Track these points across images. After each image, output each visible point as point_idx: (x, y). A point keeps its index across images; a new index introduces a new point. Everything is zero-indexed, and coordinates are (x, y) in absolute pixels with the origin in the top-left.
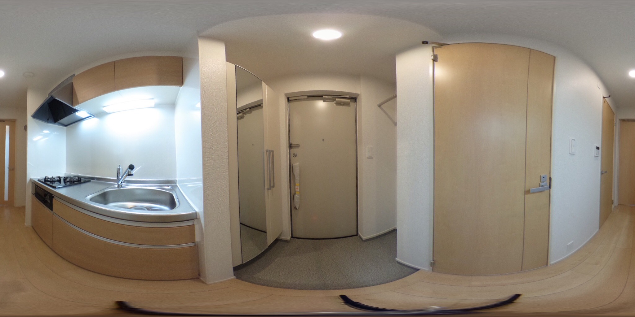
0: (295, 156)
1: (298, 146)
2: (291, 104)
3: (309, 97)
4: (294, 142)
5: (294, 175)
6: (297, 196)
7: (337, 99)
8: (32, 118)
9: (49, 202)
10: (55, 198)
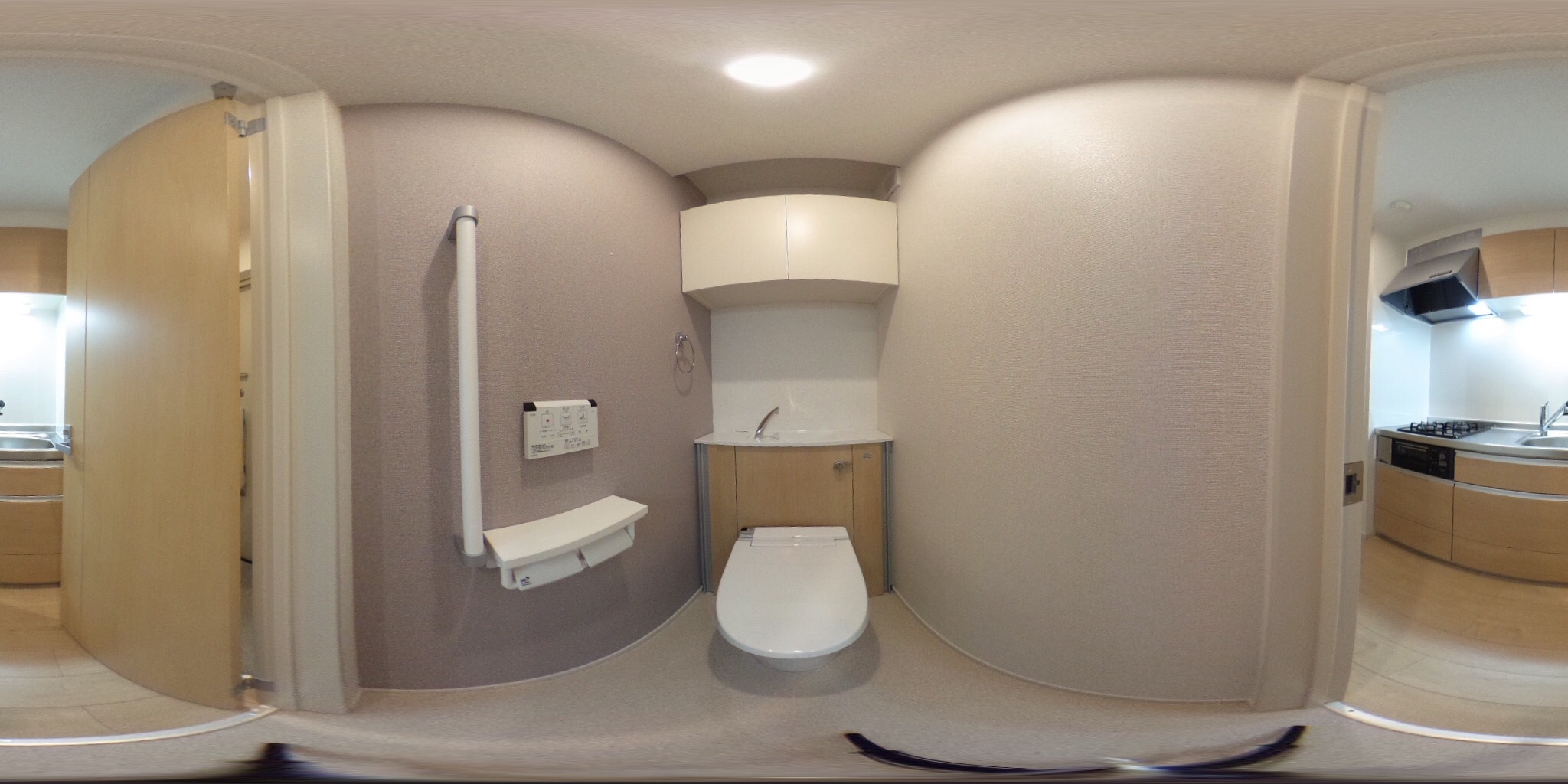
8: (1379, 300)
9: (1445, 464)
10: (1459, 454)
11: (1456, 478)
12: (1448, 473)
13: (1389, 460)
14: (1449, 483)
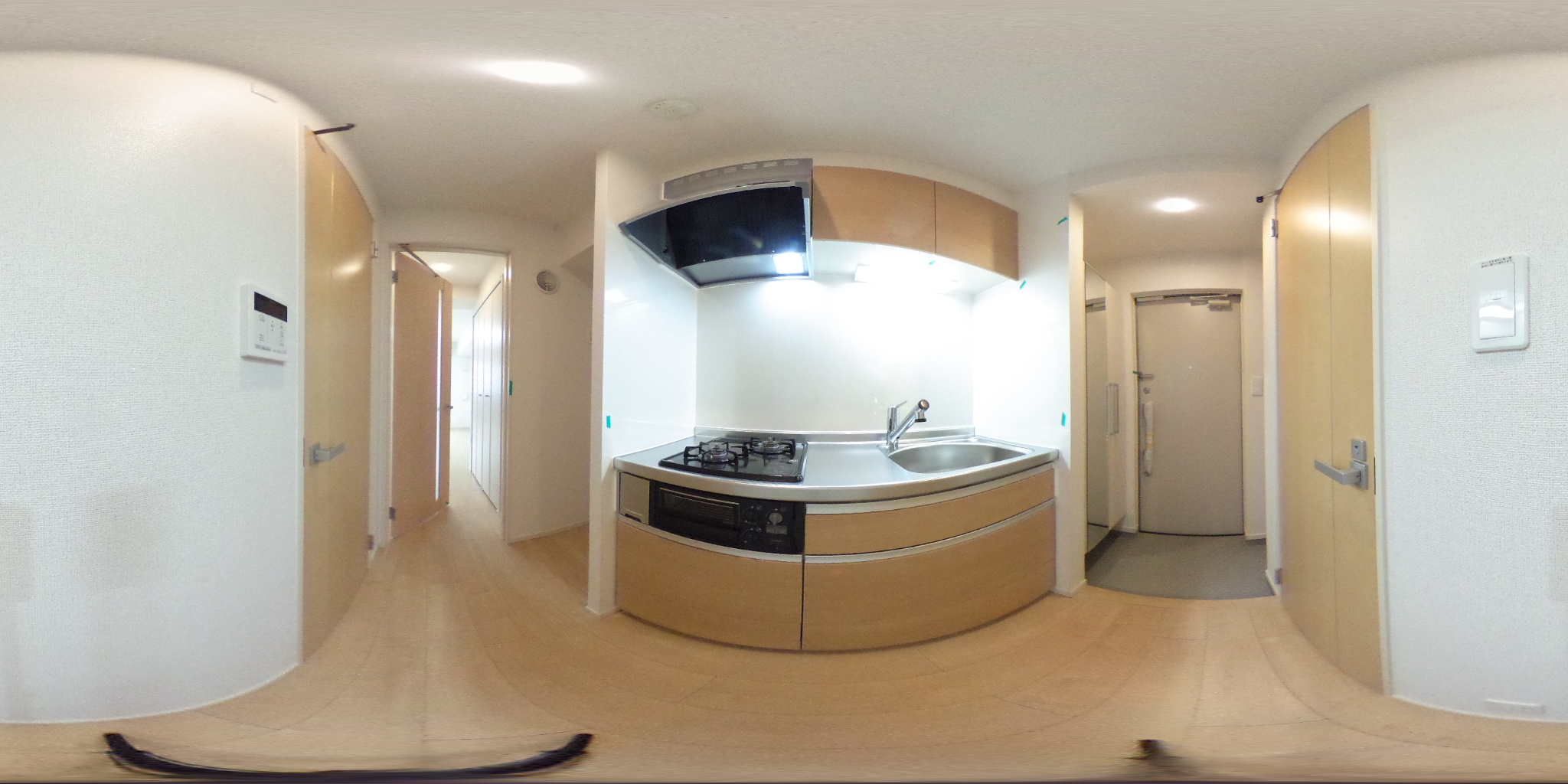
0: (1147, 391)
1: (1151, 377)
2: (1139, 308)
3: (1166, 297)
4: (1145, 371)
5: (1144, 418)
6: (1149, 452)
7: (1210, 302)
8: (618, 232)
9: (784, 531)
10: (811, 510)
11: (807, 548)
12: (794, 543)
13: (645, 516)
14: (796, 559)
